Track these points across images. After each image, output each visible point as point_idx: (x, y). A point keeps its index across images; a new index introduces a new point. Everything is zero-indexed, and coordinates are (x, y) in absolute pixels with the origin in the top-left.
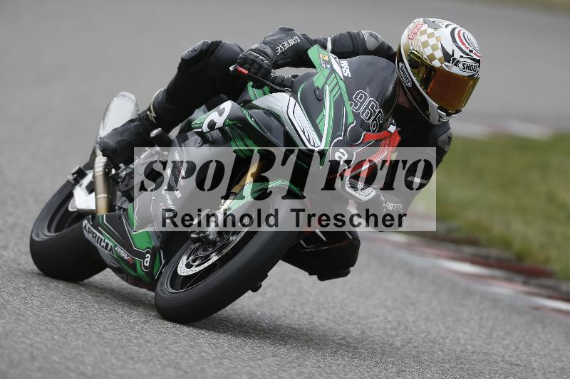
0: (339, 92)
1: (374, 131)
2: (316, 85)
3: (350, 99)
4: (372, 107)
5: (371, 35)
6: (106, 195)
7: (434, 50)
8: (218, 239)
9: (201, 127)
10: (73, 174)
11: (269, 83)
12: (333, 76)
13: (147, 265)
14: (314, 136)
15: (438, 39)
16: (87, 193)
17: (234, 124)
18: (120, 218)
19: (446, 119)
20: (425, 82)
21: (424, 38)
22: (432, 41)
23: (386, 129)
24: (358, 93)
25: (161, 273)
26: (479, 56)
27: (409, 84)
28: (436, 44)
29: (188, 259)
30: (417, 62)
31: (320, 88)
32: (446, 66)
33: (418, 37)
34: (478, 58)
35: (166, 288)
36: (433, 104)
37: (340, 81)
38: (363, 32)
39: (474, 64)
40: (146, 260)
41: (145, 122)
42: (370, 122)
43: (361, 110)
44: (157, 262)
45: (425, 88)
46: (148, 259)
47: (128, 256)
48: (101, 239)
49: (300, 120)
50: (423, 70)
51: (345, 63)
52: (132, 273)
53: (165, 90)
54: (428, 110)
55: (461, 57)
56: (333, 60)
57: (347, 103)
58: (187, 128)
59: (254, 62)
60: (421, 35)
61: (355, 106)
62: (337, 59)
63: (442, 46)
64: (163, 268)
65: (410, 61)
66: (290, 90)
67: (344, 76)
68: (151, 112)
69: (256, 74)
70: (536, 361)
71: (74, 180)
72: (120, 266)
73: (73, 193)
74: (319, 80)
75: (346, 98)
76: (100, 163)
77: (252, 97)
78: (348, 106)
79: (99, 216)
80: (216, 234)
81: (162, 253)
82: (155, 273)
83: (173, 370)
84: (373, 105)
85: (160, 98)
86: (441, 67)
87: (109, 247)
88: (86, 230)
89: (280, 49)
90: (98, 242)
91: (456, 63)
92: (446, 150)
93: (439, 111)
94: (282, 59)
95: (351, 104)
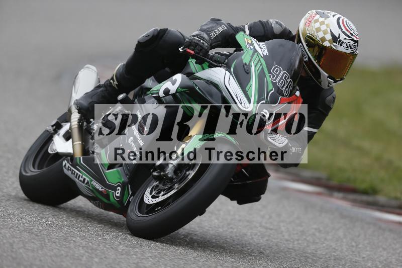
0: (261, 67)
1: (286, 96)
2: (244, 62)
3: (270, 72)
4: (285, 78)
5: (277, 23)
6: (80, 143)
8: (174, 177)
9: (158, 93)
10: (52, 126)
11: (209, 60)
12: (256, 55)
13: (118, 195)
14: (244, 99)
15: (328, 26)
16: (65, 141)
17: (184, 91)
19: (333, 84)
20: (318, 58)
21: (317, 25)
22: (323, 28)
23: (294, 94)
24: (275, 68)
25: (129, 202)
26: (357, 38)
27: (307, 59)
28: (326, 30)
30: (312, 43)
31: (248, 64)
32: (334, 45)
33: (313, 24)
34: (357, 40)
35: (135, 214)
36: (324, 74)
37: (261, 58)
38: (271, 20)
39: (354, 43)
40: (117, 191)
41: (109, 88)
42: (284, 89)
43: (277, 81)
44: (126, 193)
45: (319, 62)
46: (119, 191)
47: (102, 188)
48: (80, 175)
49: (234, 87)
50: (316, 48)
52: (105, 201)
53: (124, 65)
54: (320, 78)
55: (345, 39)
56: (254, 42)
57: (268, 75)
58: (140, 93)
59: (197, 44)
60: (315, 23)
61: (273, 77)
62: (257, 42)
63: (331, 31)
64: (130, 197)
65: (307, 42)
66: (225, 65)
67: (264, 55)
68: (114, 81)
69: (198, 53)
70: (284, 226)
71: (53, 130)
72: (94, 195)
73: (53, 140)
74: (246, 57)
75: (266, 71)
76: (74, 118)
77: (194, 71)
78: (268, 77)
79: (76, 158)
80: (172, 173)
81: (129, 186)
82: (124, 201)
83: (28, 234)
84: (286, 76)
85: (121, 71)
86: (330, 46)
87: (86, 181)
88: (66, 168)
89: (213, 35)
90: (76, 177)
91: (342, 44)
92: (331, 107)
93: (328, 79)
94: (215, 42)
95: (270, 76)
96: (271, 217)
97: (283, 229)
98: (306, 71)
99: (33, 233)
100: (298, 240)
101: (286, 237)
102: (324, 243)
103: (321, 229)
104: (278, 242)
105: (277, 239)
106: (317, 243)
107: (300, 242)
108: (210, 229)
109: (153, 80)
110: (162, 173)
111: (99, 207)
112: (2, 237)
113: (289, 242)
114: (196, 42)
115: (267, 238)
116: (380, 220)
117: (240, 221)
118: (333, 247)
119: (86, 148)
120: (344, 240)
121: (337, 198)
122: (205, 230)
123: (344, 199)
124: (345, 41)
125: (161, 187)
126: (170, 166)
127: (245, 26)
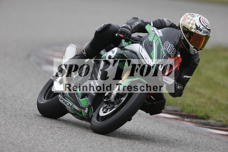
0: (159, 42)
1: (172, 57)
2: (150, 40)
3: (163, 45)
5: (168, 20)
7: (192, 25)
8: (115, 101)
9: (105, 58)
10: (53, 77)
11: (131, 40)
12: (156, 36)
13: (87, 112)
15: (194, 21)
17: (118, 56)
19: (197, 52)
22: (192, 22)
23: (177, 56)
24: (166, 43)
25: (92, 115)
26: (210, 28)
32: (197, 31)
33: (186, 20)
35: (94, 120)
37: (159, 38)
38: (165, 19)
39: (208, 31)
40: (86, 110)
41: (82, 56)
42: (171, 54)
44: (90, 111)
46: (87, 110)
47: (78, 109)
48: (67, 102)
49: (144, 54)
52: (80, 115)
53: (89, 43)
54: (190, 48)
55: (203, 28)
56: (155, 30)
57: (162, 46)
60: (188, 19)
62: (157, 30)
63: (195, 24)
64: (93, 113)
65: (183, 29)
66: (140, 42)
67: (160, 36)
68: (84, 52)
74: (150, 38)
75: (161, 44)
77: (124, 45)
78: (162, 48)
79: (65, 94)
80: (114, 99)
81: (92, 107)
82: (90, 115)
85: (88, 47)
86: (195, 32)
87: (70, 105)
88: (60, 99)
89: (133, 26)
90: (65, 103)
91: (201, 30)
92: (197, 64)
93: (194, 49)
94: (134, 30)
95: (164, 47)
98: (182, 45)
109: (104, 51)
110: (108, 100)
111: (78, 119)
124: (203, 29)
125: (108, 107)
126: (112, 96)
127: (151, 22)
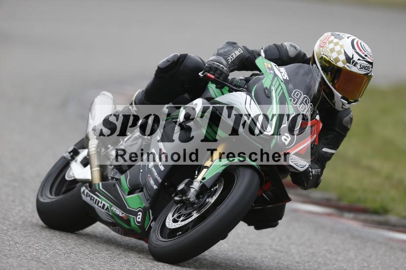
0: (282, 91)
2: (265, 86)
3: (290, 96)
4: (306, 102)
6: (99, 169)
7: (338, 55)
8: (197, 201)
10: (70, 153)
11: (228, 85)
12: (276, 79)
13: (140, 220)
15: (342, 46)
16: (82, 167)
18: (114, 185)
19: (347, 106)
21: (331, 46)
22: (337, 48)
23: (315, 118)
24: (295, 92)
25: (150, 228)
26: (372, 60)
28: (340, 50)
29: (173, 216)
31: (268, 88)
32: (348, 66)
33: (327, 45)
34: (371, 61)
35: (156, 238)
36: (338, 95)
37: (281, 83)
38: (285, 44)
39: (368, 65)
40: (138, 217)
43: (298, 104)
44: (147, 218)
46: (140, 216)
47: (123, 214)
48: (99, 201)
51: (283, 69)
52: (126, 226)
53: (143, 91)
54: (334, 99)
55: (359, 59)
56: (274, 67)
57: (288, 99)
59: (216, 69)
60: (329, 44)
61: (294, 101)
62: (277, 66)
63: (345, 52)
64: (151, 222)
66: (245, 90)
67: (284, 79)
69: (218, 78)
70: (294, 248)
71: (71, 157)
72: (113, 221)
73: (70, 166)
74: (266, 82)
75: (287, 95)
76: (93, 144)
77: (213, 96)
78: (288, 101)
79: (95, 184)
80: (195, 197)
81: (151, 211)
82: (145, 226)
83: (35, 263)
84: (306, 100)
85: (140, 97)
86: (344, 67)
87: (106, 207)
88: (84, 195)
89: (230, 59)
90: (95, 204)
91: (355, 64)
92: (349, 128)
93: (342, 100)
94: (232, 66)
95: (291, 100)
96: (281, 240)
97: (294, 251)
99: (40, 262)
100: (309, 262)
101: (297, 259)
102: (335, 264)
103: (332, 250)
104: (289, 264)
105: (288, 261)
106: (328, 264)
107: (311, 264)
108: (220, 253)
110: (184, 198)
111: (119, 233)
112: (10, 266)
113: (300, 264)
114: (216, 66)
115: (277, 261)
116: (392, 239)
117: (250, 244)
118: (345, 268)
119: (104, 174)
120: (356, 261)
121: (348, 219)
122: (215, 254)
123: (355, 219)
124: (359, 62)
125: (183, 211)
126: (192, 190)
127: (260, 51)
